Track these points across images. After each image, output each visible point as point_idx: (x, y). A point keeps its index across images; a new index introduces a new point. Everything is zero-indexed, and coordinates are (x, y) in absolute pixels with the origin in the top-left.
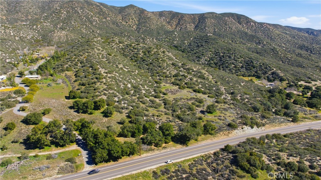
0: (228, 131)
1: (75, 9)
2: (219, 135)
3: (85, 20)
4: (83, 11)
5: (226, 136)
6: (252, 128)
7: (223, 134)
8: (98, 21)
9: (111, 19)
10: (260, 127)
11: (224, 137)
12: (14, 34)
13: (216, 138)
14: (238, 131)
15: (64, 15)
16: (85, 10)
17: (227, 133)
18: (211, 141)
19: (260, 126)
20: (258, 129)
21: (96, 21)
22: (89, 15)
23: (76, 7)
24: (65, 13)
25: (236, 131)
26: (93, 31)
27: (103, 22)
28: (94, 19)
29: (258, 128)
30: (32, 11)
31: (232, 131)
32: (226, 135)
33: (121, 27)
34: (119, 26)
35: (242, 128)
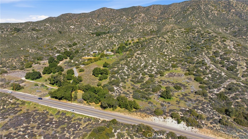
0: (146, 114)
1: (200, 7)
2: (136, 114)
3: (203, 14)
4: (206, 7)
5: (140, 117)
6: (179, 123)
7: (140, 115)
8: (216, 14)
9: (236, 11)
10: (191, 127)
11: (139, 117)
12: (141, 28)
13: (130, 115)
14: (158, 119)
15: (189, 12)
16: (208, 6)
17: (144, 116)
18: (124, 115)
19: (191, 125)
20: (186, 127)
21: (215, 14)
22: (210, 10)
23: (201, 5)
24: (191, 10)
25: (155, 118)
26: (204, 23)
27: (221, 15)
28: (213, 12)
29: (188, 125)
30: (174, 11)
31: (150, 115)
32: (142, 116)
33: (244, 16)
34: (242, 16)
35: (164, 118)
